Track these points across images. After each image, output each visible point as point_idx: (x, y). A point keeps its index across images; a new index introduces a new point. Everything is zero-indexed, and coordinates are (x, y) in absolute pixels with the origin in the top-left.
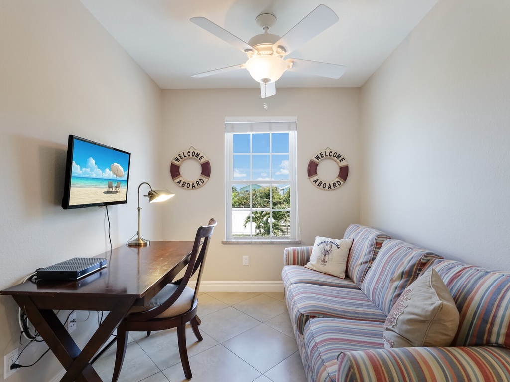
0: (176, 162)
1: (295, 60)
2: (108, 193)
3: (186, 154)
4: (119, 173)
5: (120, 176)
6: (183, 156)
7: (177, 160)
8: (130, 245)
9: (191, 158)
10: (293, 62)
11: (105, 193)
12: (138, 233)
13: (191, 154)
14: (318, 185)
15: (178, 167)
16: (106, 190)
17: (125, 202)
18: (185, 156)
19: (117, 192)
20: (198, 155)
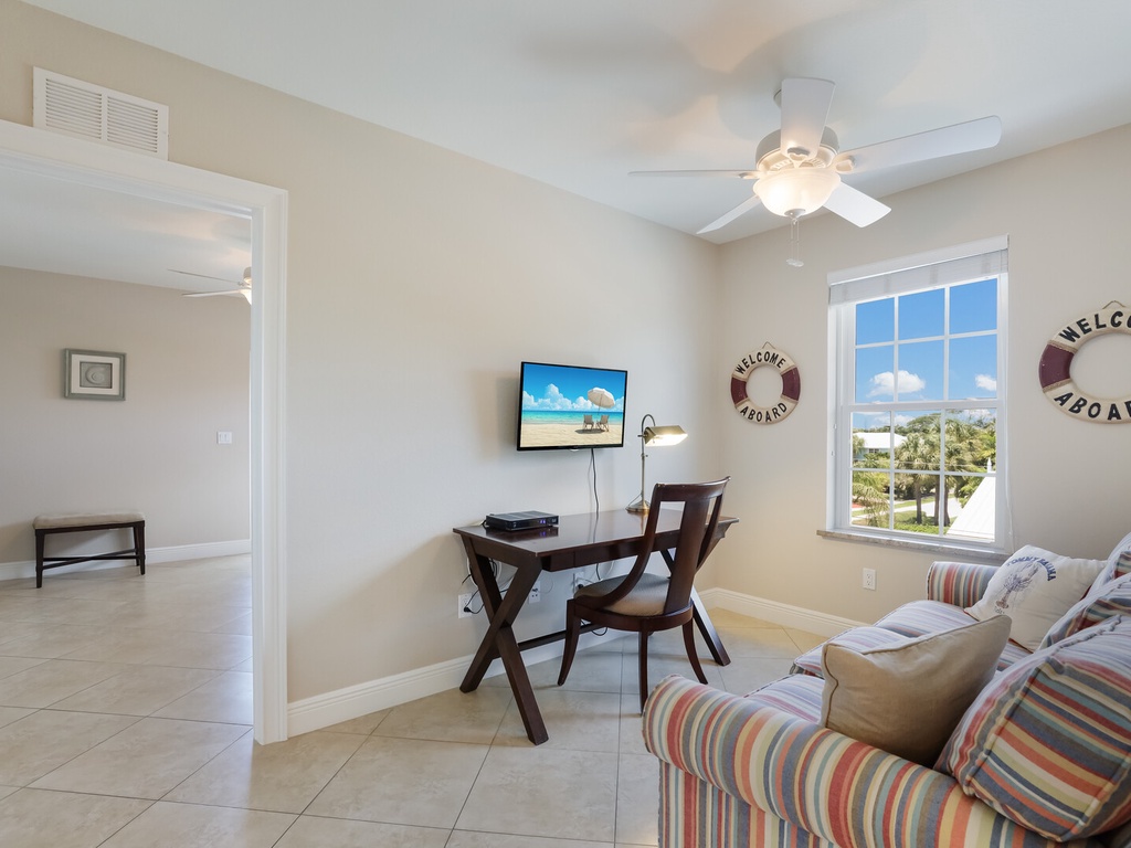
0: (739, 375)
1: (852, 153)
2: (584, 431)
3: (754, 359)
4: (604, 402)
5: (609, 407)
6: (749, 363)
7: (741, 370)
8: (630, 511)
9: (764, 365)
10: (851, 158)
11: (579, 432)
12: (642, 494)
13: (762, 357)
14: (1071, 410)
15: (744, 384)
16: (581, 427)
17: (621, 445)
18: (753, 363)
19: (603, 431)
20: (774, 358)
